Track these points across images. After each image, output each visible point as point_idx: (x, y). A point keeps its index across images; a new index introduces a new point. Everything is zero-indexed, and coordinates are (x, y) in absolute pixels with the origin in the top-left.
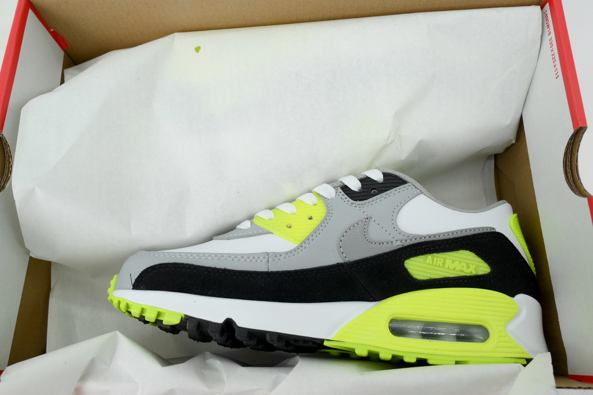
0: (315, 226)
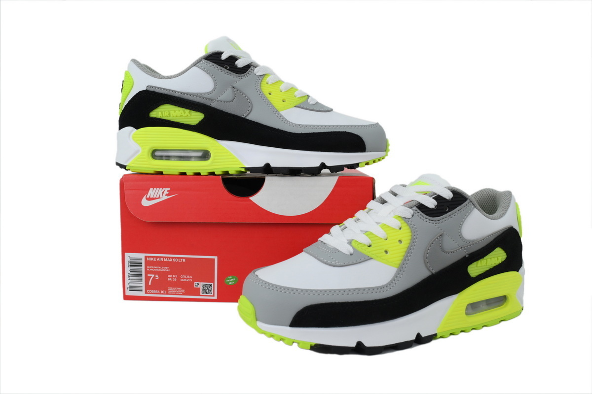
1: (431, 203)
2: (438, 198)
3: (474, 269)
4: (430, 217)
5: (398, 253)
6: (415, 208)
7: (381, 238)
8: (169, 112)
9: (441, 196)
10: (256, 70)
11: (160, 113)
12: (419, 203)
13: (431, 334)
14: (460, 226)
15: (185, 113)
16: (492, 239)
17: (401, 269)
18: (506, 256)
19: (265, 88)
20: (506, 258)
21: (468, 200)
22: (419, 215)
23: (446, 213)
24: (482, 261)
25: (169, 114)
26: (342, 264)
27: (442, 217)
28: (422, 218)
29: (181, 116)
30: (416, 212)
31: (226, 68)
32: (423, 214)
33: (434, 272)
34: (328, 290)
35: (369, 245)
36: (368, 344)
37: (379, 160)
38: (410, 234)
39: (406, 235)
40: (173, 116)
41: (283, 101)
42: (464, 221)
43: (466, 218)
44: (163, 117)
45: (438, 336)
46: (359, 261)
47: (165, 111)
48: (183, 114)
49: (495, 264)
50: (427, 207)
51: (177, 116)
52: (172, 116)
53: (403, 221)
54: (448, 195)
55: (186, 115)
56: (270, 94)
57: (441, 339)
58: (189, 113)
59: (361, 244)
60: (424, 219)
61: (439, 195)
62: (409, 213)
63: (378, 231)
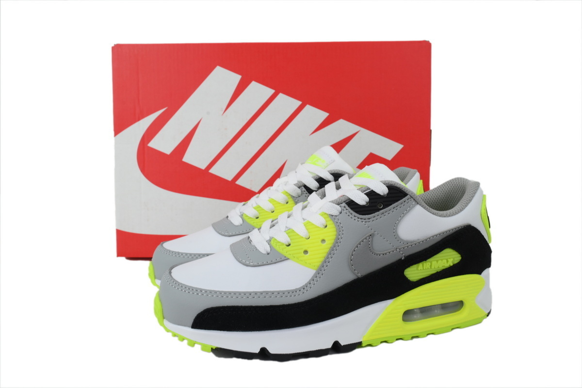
0: (327, 250)
1: (362, 199)
2: (371, 194)
3: (413, 273)
4: (360, 214)
5: (318, 253)
6: (344, 204)
7: (302, 237)
9: (374, 192)
12: (350, 199)
13: (353, 342)
14: (395, 225)
16: (439, 239)
17: (320, 271)
18: (460, 258)
20: (461, 260)
21: (408, 196)
22: (348, 213)
23: (379, 210)
24: (425, 264)
26: (256, 264)
27: (373, 214)
28: (351, 216)
30: (345, 209)
32: (352, 211)
33: (359, 275)
34: (233, 292)
35: (288, 244)
36: (272, 351)
38: (335, 233)
39: (330, 234)
42: (401, 219)
43: (403, 216)
45: (363, 345)
46: (274, 261)
49: (444, 266)
50: (357, 204)
53: (329, 219)
54: (382, 190)
57: (369, 348)
59: (280, 242)
60: (353, 217)
61: (372, 190)
62: (336, 210)
63: (300, 230)
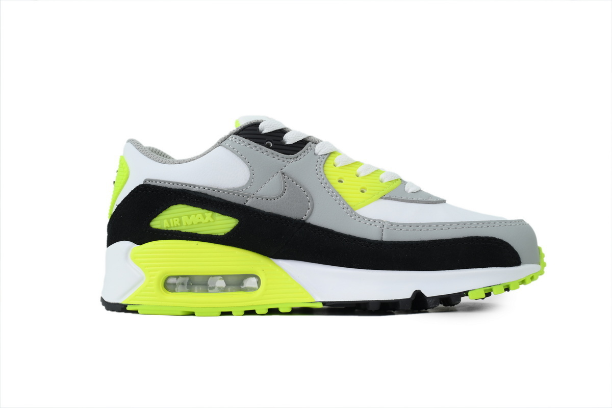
8: (180, 218)
10: (317, 146)
11: (165, 221)
15: (205, 217)
19: (332, 172)
25: (181, 222)
29: (199, 223)
31: (268, 146)
37: (532, 278)
40: (187, 225)
41: (362, 191)
44: (170, 227)
47: (173, 218)
48: (202, 220)
51: (193, 224)
52: (184, 224)
55: (206, 220)
56: (341, 181)
58: (212, 216)
